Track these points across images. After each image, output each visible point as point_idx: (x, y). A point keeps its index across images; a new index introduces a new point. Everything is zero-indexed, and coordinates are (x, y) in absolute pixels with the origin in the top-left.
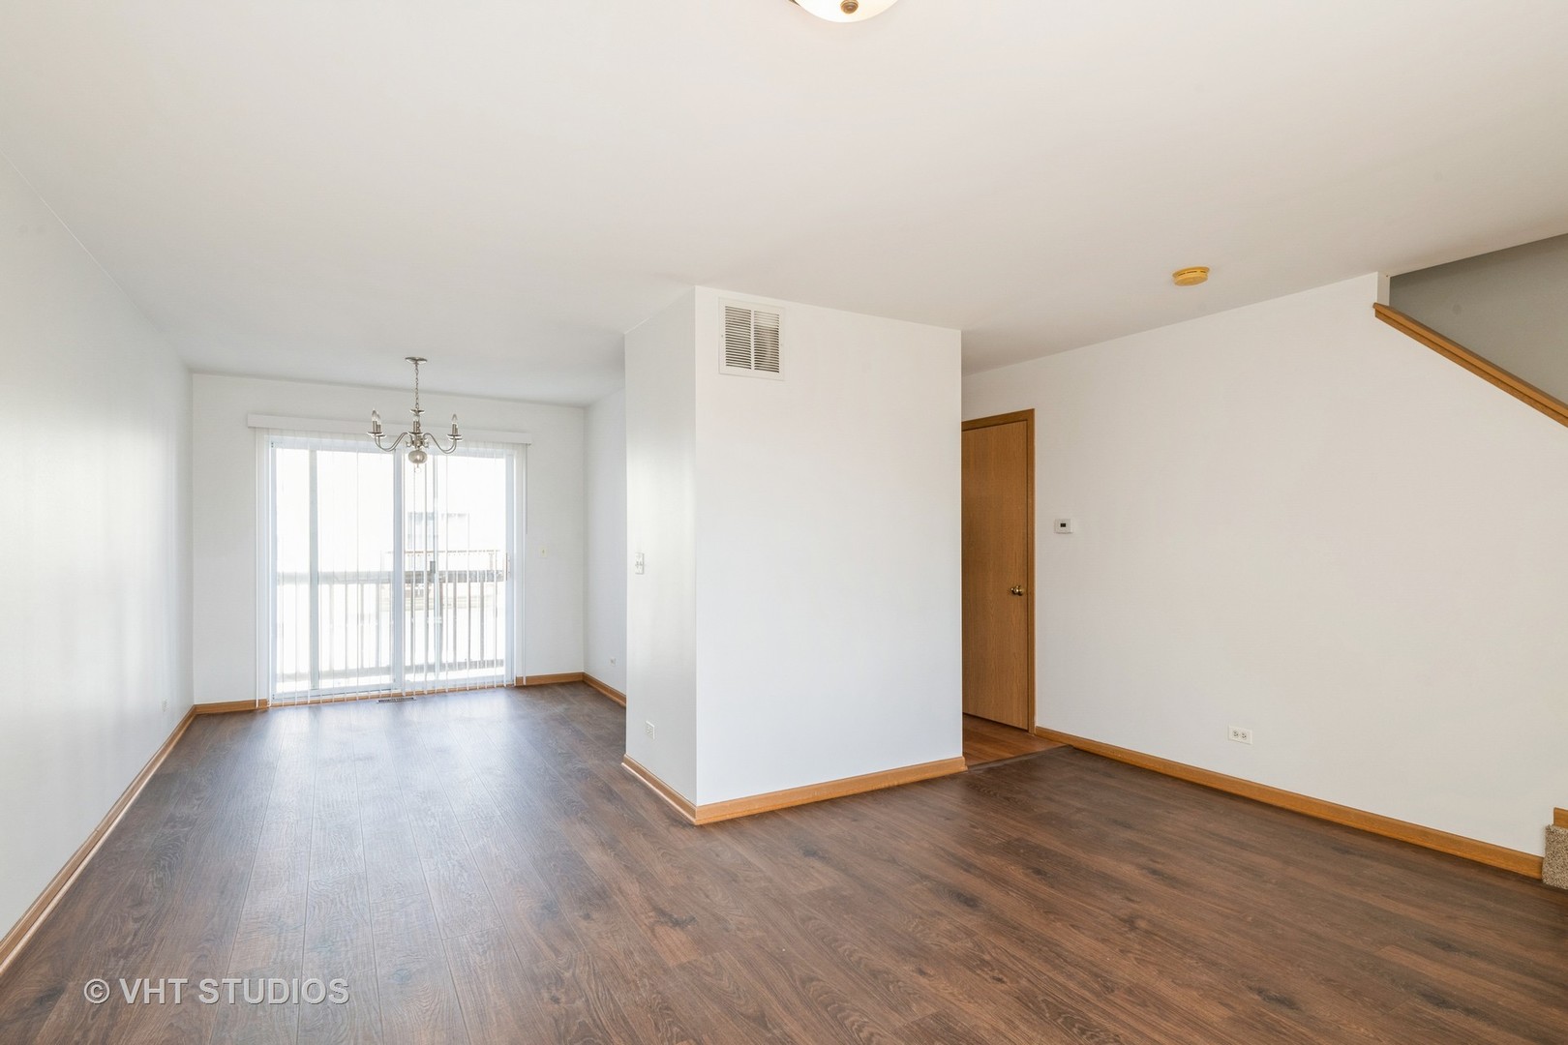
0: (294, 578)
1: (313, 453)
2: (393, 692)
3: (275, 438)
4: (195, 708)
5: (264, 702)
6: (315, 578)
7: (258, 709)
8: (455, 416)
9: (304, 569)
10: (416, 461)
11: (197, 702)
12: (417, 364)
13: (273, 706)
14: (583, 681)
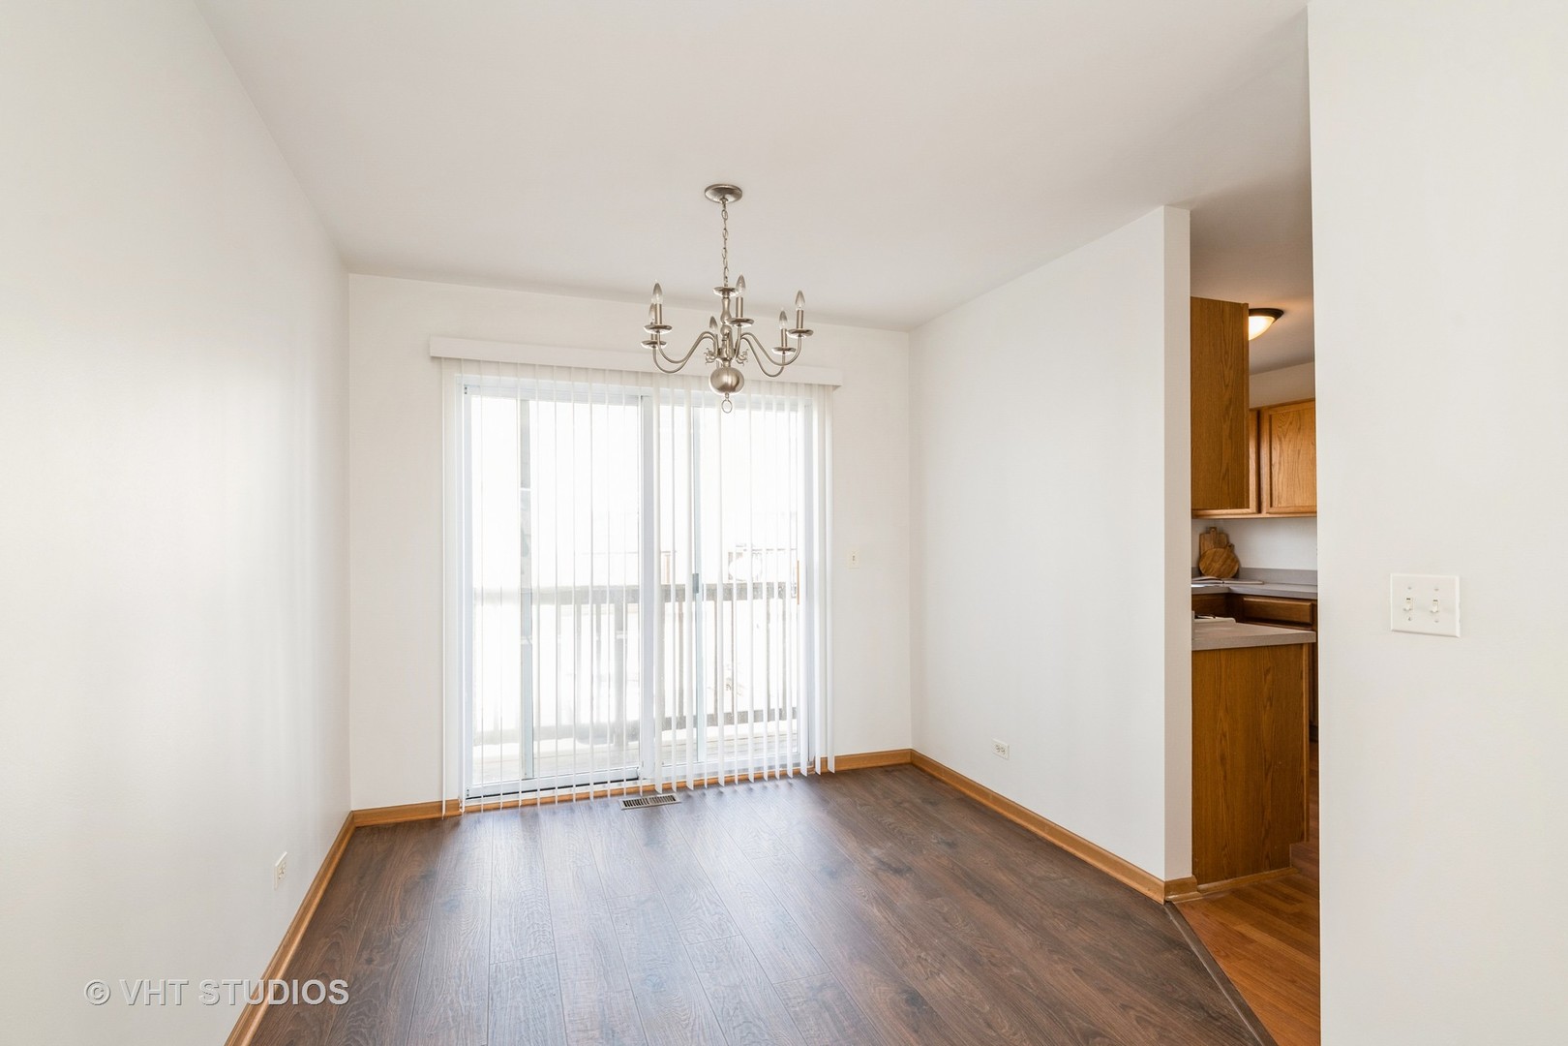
0: (500, 597)
1: (524, 401)
2: (640, 783)
3: (471, 377)
4: (354, 816)
5: (455, 805)
6: (527, 597)
7: (446, 818)
8: (800, 294)
9: (513, 584)
10: (725, 389)
11: (357, 804)
12: (724, 199)
13: (470, 811)
14: (912, 764)
